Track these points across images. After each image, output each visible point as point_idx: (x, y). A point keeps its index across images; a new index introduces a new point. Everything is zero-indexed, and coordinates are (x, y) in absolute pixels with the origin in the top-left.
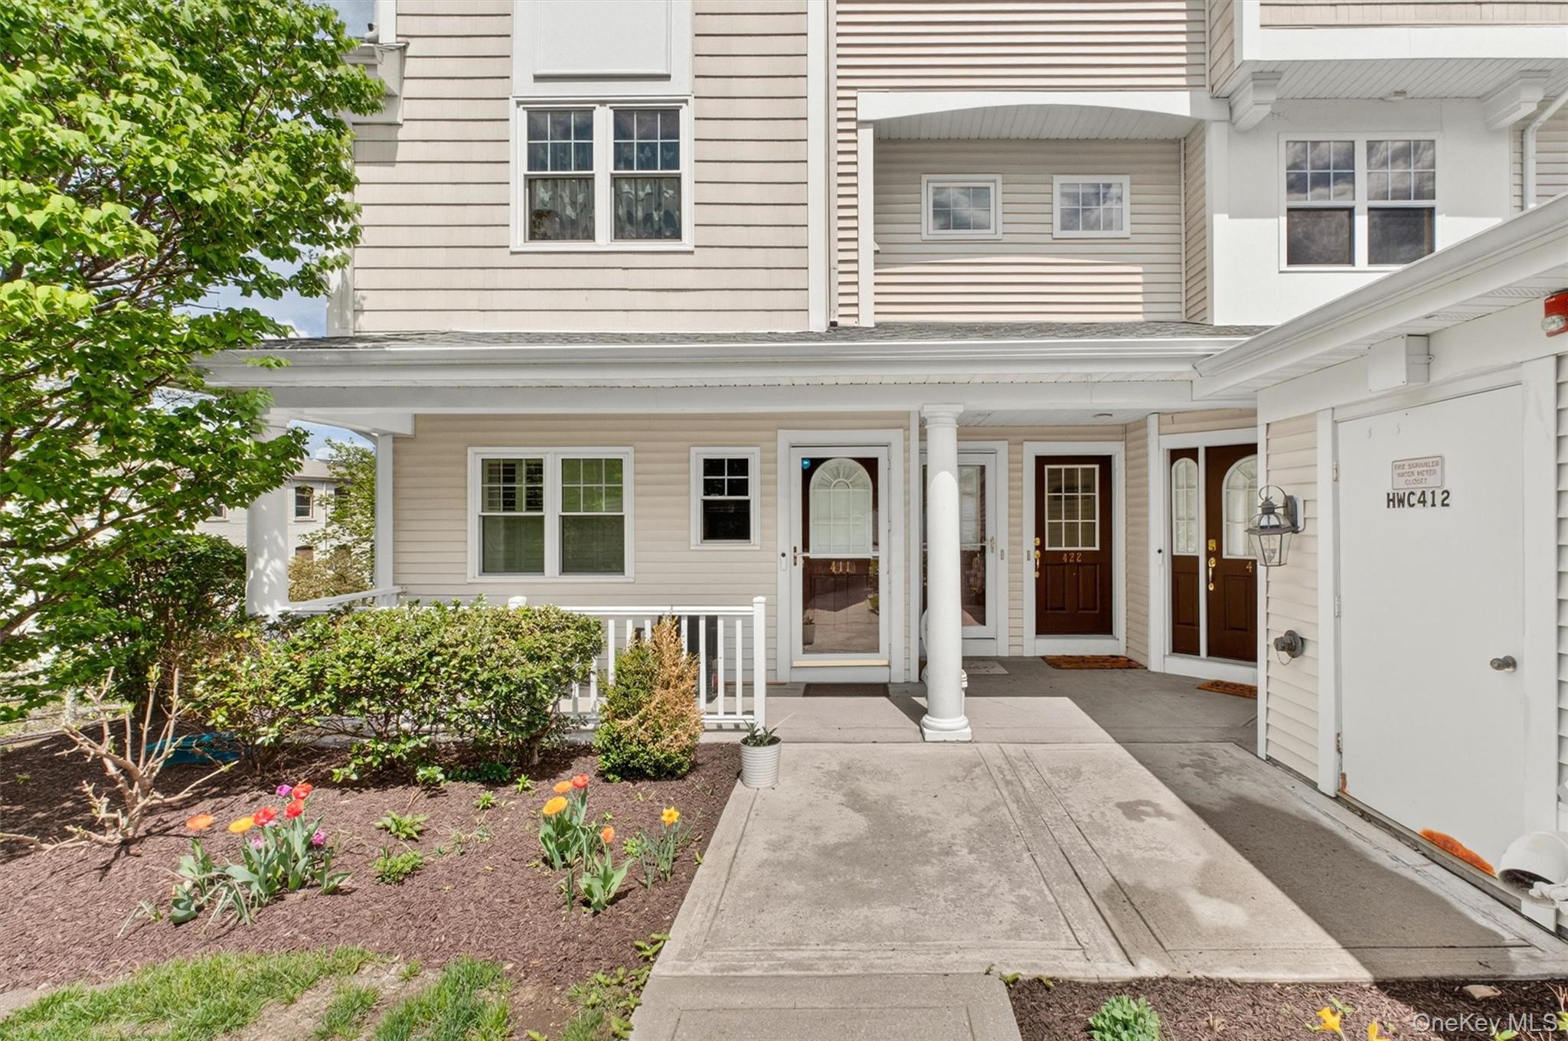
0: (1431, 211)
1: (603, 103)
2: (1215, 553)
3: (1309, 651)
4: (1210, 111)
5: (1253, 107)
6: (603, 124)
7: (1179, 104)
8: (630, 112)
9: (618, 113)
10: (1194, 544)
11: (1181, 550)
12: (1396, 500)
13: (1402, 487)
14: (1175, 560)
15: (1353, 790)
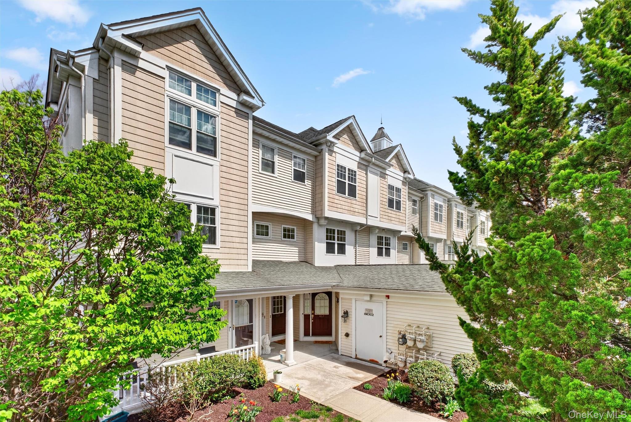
0: (345, 244)
1: (194, 203)
2: (313, 314)
3: (350, 336)
4: (315, 220)
5: (323, 222)
6: (194, 208)
7: (310, 217)
8: (201, 207)
9: (198, 206)
10: (309, 311)
11: (306, 313)
12: (366, 314)
13: (367, 312)
14: (305, 316)
15: (358, 357)
